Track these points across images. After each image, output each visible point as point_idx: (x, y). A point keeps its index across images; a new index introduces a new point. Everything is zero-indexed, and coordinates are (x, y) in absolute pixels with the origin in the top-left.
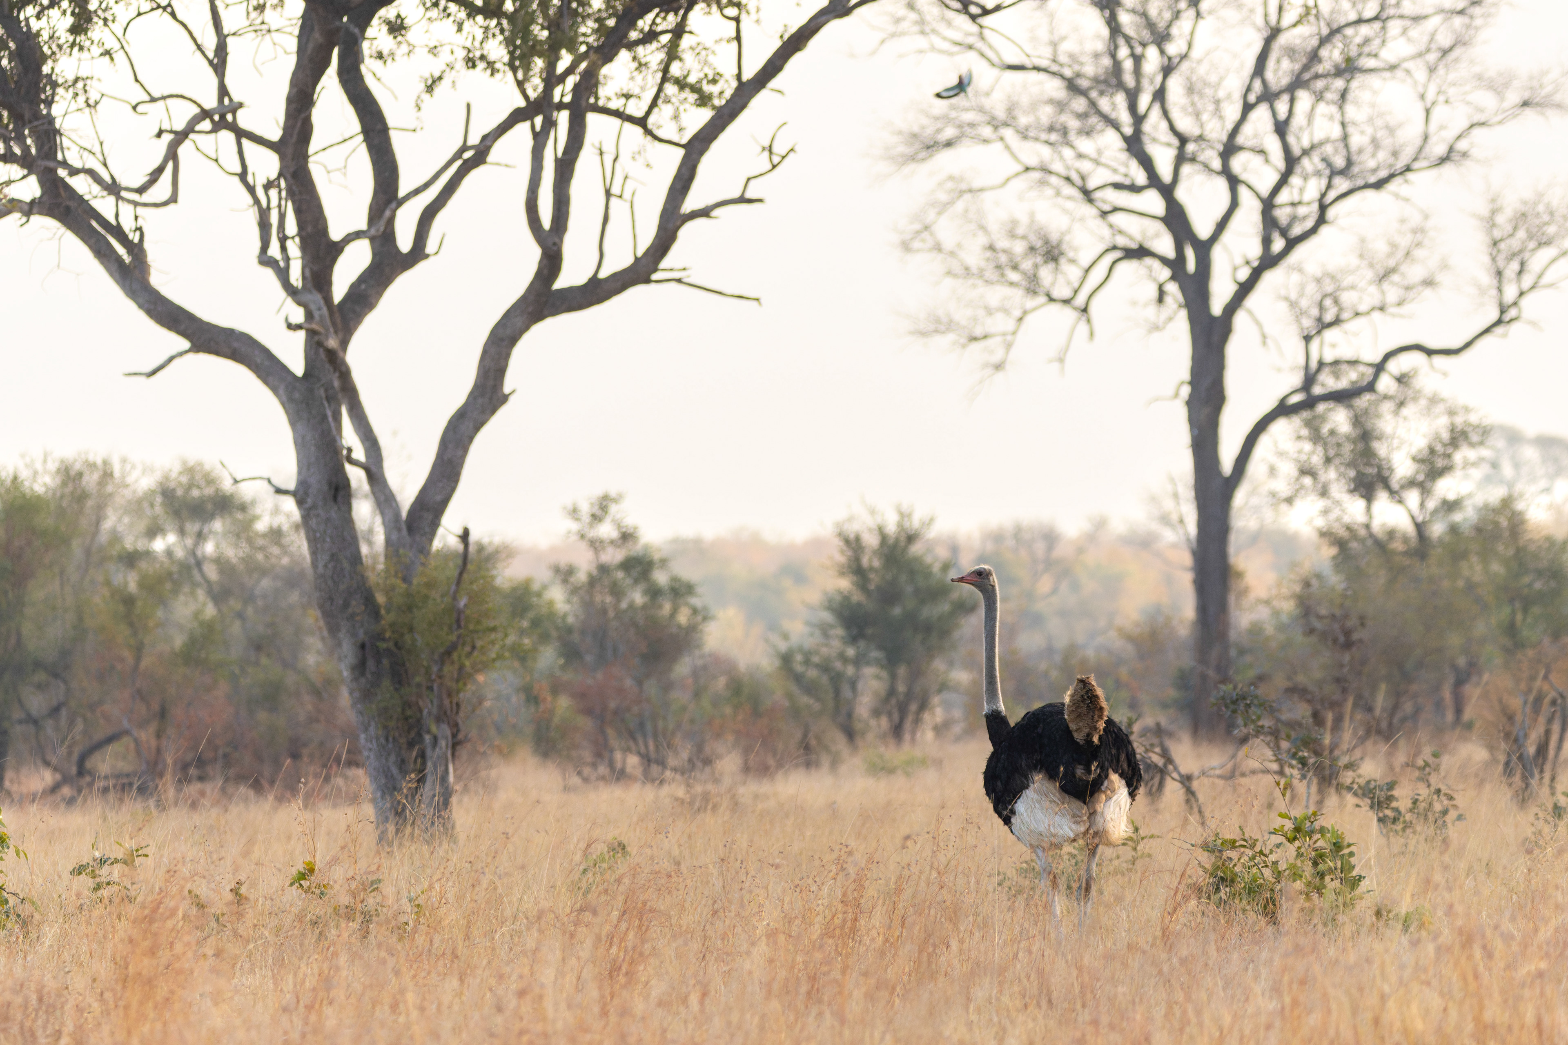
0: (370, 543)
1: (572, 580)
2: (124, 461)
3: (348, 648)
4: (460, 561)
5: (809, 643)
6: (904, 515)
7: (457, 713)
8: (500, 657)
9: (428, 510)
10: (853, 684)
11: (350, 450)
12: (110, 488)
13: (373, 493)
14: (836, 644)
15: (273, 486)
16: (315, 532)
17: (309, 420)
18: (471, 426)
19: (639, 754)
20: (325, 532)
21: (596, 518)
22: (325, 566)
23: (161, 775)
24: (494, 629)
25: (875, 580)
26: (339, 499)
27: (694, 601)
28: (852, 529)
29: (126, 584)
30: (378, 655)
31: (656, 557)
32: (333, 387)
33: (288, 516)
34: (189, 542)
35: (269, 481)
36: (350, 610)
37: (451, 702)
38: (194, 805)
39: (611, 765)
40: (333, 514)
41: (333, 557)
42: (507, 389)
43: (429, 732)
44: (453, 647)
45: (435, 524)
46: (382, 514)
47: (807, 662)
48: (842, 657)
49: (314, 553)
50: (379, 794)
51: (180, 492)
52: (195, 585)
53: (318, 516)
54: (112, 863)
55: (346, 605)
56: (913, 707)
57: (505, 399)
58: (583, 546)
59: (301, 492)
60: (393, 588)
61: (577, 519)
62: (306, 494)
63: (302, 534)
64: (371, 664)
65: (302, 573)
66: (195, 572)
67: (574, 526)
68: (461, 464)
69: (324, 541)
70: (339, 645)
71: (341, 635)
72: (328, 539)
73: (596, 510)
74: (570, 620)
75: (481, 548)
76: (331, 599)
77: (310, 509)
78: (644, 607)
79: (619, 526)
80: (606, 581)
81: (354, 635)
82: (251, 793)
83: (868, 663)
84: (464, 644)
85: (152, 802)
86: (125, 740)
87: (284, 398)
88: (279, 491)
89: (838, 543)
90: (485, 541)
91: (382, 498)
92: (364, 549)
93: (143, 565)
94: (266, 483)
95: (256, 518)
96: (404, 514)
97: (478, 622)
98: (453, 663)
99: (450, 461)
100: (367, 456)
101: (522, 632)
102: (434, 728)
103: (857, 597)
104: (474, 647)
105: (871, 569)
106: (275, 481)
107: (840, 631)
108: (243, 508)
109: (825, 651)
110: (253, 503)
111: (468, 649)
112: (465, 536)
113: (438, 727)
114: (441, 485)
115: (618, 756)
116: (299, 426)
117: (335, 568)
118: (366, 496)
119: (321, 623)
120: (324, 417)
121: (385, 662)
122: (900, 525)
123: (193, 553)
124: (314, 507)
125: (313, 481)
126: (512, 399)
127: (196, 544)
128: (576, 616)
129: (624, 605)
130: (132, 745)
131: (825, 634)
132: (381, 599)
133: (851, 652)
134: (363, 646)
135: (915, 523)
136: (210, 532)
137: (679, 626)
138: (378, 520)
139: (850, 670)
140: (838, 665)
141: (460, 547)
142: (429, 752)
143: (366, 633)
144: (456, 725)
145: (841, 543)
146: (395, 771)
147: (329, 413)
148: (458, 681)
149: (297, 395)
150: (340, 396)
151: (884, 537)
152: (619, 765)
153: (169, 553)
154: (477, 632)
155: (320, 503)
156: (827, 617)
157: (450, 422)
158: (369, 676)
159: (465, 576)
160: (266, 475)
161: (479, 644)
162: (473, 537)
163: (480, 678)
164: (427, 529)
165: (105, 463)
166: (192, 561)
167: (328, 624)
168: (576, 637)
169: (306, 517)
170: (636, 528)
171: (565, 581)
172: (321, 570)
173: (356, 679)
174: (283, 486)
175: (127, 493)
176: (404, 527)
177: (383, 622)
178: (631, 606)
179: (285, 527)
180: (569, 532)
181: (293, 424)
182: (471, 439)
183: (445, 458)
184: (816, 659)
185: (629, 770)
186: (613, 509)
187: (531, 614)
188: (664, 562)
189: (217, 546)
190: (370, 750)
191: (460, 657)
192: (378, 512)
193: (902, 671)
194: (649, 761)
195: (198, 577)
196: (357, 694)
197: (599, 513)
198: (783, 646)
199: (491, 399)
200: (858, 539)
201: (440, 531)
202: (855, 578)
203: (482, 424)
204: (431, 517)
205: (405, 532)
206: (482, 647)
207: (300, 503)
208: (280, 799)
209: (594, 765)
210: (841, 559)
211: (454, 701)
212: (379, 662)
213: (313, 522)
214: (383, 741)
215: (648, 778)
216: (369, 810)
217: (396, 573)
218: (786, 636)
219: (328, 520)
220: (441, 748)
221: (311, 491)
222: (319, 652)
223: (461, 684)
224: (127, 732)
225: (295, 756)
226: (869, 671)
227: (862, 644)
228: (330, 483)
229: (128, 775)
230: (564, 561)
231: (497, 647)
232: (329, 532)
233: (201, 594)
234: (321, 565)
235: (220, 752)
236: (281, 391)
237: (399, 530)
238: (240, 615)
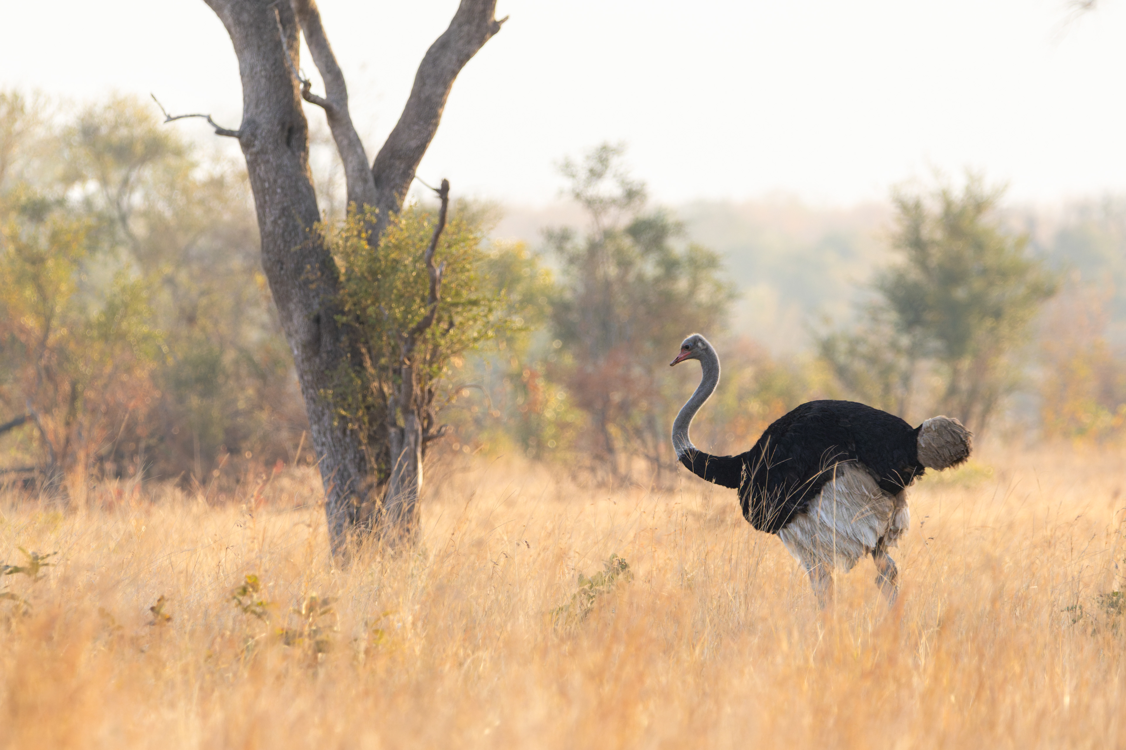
0: (330, 197)
1: (569, 246)
2: (37, 93)
3: (299, 320)
4: (436, 220)
5: (857, 329)
6: (974, 179)
7: (430, 401)
8: (482, 336)
9: (400, 158)
10: (906, 379)
11: (307, 84)
12: (18, 126)
13: (335, 137)
14: (887, 331)
15: (214, 125)
16: (263, 181)
17: (259, 47)
18: (454, 57)
19: (647, 457)
20: (275, 181)
21: (595, 174)
22: (275, 222)
23: (70, 468)
24: (475, 303)
25: (936, 256)
26: (294, 143)
27: (718, 275)
28: (910, 193)
29: (35, 239)
30: (336, 333)
31: (671, 220)
32: (289, 8)
33: (233, 162)
34: (113, 191)
35: (210, 120)
36: (303, 277)
37: (422, 390)
38: (109, 507)
39: (615, 470)
40: (286, 161)
41: (284, 211)
42: (498, 15)
43: (394, 424)
44: (427, 322)
45: (408, 175)
46: (345, 160)
47: (852, 352)
48: (894, 346)
49: (261, 207)
50: (333, 499)
51: (104, 131)
52: (115, 244)
53: (268, 161)
54: (11, 572)
55: (299, 270)
56: (978, 409)
57: (495, 28)
58: (578, 207)
59: (248, 133)
60: (355, 251)
61: (573, 176)
62: (254, 135)
63: (248, 184)
64: (326, 339)
65: (246, 233)
66: (119, 229)
67: (567, 184)
68: (441, 104)
69: (275, 192)
70: (289, 318)
71: (292, 306)
72: (279, 190)
73: (593, 164)
74: (568, 296)
75: (463, 207)
76: (281, 262)
77: (257, 153)
78: (657, 280)
79: (623, 183)
80: (610, 248)
81: (308, 306)
82: (179, 494)
83: (926, 355)
84: (439, 320)
85: (58, 501)
86: (27, 427)
87: (230, 20)
88: (220, 132)
89: (893, 210)
90: (470, 198)
91: (345, 142)
92: (322, 205)
93: (55, 217)
94: (205, 120)
95: (194, 165)
96: (371, 163)
97: (458, 294)
98: (425, 341)
99: (428, 99)
100: (328, 93)
101: (511, 309)
102: (401, 422)
103: (915, 275)
104: (451, 325)
105: (933, 242)
106: (216, 120)
107: (893, 316)
108: (179, 152)
109: (873, 339)
110: (192, 146)
111: (444, 325)
112: (444, 190)
113: (406, 420)
114: (416, 128)
115: (622, 458)
116: (247, 54)
117: (287, 224)
118: (326, 142)
119: (269, 292)
120: (278, 44)
121: (344, 338)
122: (968, 190)
123: (116, 203)
124: (263, 151)
125: (262, 120)
126: (504, 27)
127: (121, 193)
128: (574, 290)
129: (631, 277)
130: (36, 433)
131: (875, 319)
132: (339, 262)
133: (905, 341)
134: (317, 320)
135: (987, 188)
136: (139, 180)
137: (699, 305)
138: (341, 171)
139: (903, 363)
140: (889, 356)
141: (438, 203)
142: (394, 450)
143: (321, 304)
144: (429, 417)
145: (898, 211)
146: (352, 470)
147: (284, 40)
148: (431, 363)
149: (245, 17)
150: (297, 19)
151: (948, 205)
152: (622, 470)
153: (88, 203)
154: (456, 305)
155: (270, 147)
156: (879, 298)
157: (429, 53)
158: (324, 356)
159: (442, 237)
160: (206, 113)
161: (458, 320)
162: (452, 194)
163: (457, 361)
164: (398, 181)
165: (16, 96)
166: (115, 214)
167: (275, 292)
168: (574, 317)
169: (252, 164)
170: (643, 185)
171: (560, 249)
172: (269, 227)
173: (308, 359)
174: (226, 126)
175: (40, 133)
176: (371, 177)
177: (341, 292)
178: (640, 278)
179: (229, 179)
180: (561, 192)
181: (239, 51)
182: (454, 74)
183: (423, 96)
184: (863, 349)
185: (636, 476)
186: (615, 161)
187: (520, 288)
188: (679, 227)
189: (146, 197)
190: (323, 444)
191: (433, 334)
192: (340, 161)
193: (966, 364)
194: (660, 466)
195: (121, 234)
196: (308, 377)
197: (598, 167)
198: (824, 332)
199: (479, 26)
200: (918, 206)
201: (414, 184)
202: (913, 252)
203: (468, 57)
204: (403, 166)
205: (371, 184)
206: (461, 323)
207: (246, 146)
208: (213, 503)
209: (593, 470)
210: (897, 228)
211: (427, 388)
212: (337, 339)
213: (261, 170)
214: (338, 433)
215: (657, 488)
216: (321, 517)
217: (360, 232)
218: (826, 320)
219: (279, 168)
220: (409, 444)
221: (259, 132)
222: (263, 327)
223: (435, 366)
224: (33, 418)
225: (234, 450)
226: (925, 365)
227: (918, 331)
228: (283, 124)
229: (31, 470)
230: (557, 224)
231: (480, 323)
232: (279, 181)
233: (124, 254)
234: (269, 220)
235: (142, 445)
236: (227, 12)
237: (365, 181)
238: (170, 281)
